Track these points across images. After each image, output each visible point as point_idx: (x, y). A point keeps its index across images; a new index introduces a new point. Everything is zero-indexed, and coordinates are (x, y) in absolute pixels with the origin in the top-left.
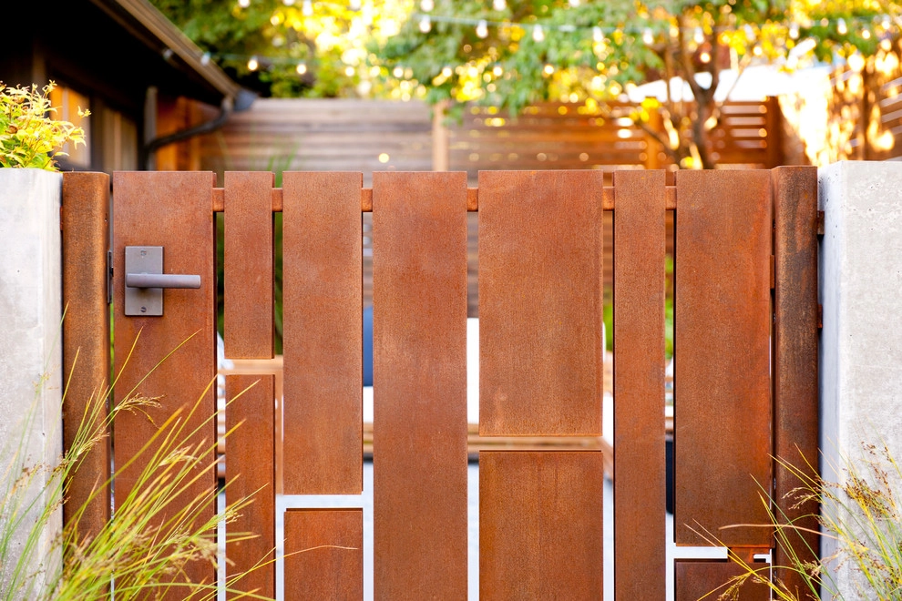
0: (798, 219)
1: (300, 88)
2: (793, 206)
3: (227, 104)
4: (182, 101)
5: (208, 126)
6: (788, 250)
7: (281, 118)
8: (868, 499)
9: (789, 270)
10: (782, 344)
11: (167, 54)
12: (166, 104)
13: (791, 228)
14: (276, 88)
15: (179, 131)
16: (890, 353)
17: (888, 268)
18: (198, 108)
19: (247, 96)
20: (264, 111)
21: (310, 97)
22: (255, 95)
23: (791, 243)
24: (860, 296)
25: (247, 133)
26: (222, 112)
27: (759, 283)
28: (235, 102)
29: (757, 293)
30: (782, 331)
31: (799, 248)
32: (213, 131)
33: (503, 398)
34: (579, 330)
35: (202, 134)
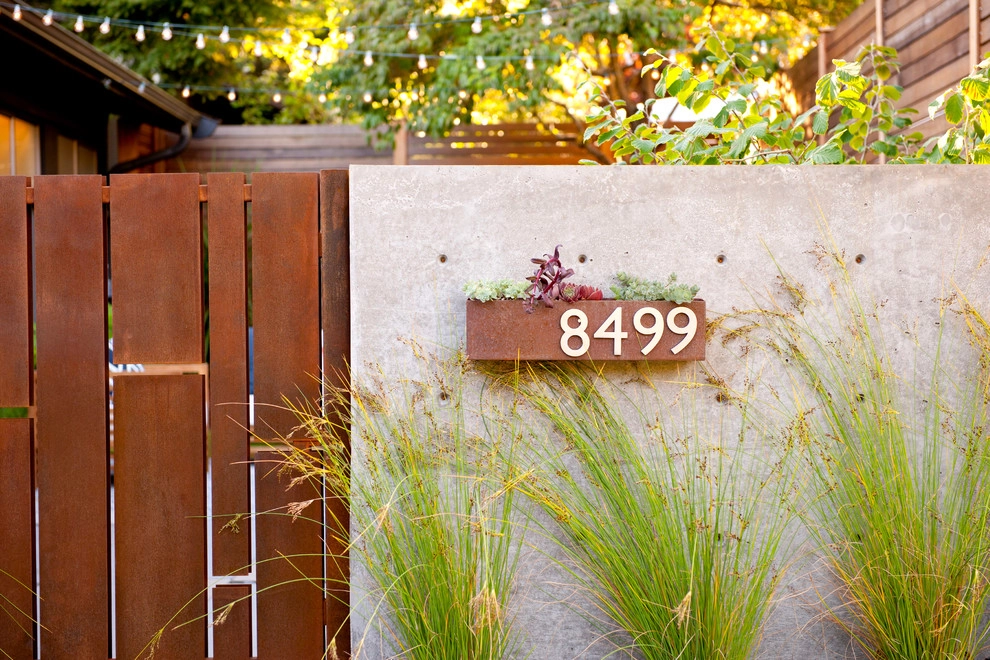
0: (334, 207)
1: (271, 114)
2: (331, 197)
3: (187, 130)
4: (146, 128)
5: (169, 152)
6: (327, 229)
7: (245, 144)
8: (369, 401)
9: (328, 243)
10: (324, 296)
11: (107, 83)
12: (128, 131)
13: (329, 213)
14: (246, 115)
15: (142, 157)
16: (385, 298)
17: (383, 240)
18: (161, 134)
19: (208, 123)
20: (226, 137)
21: (279, 124)
22: (219, 121)
23: (330, 224)
24: (363, 260)
25: (209, 159)
26: (182, 138)
27: (311, 253)
28: (194, 129)
29: (309, 260)
30: (324, 286)
31: (335, 227)
32: (174, 156)
33: (129, 337)
34: (183, 288)
35: (166, 158)
